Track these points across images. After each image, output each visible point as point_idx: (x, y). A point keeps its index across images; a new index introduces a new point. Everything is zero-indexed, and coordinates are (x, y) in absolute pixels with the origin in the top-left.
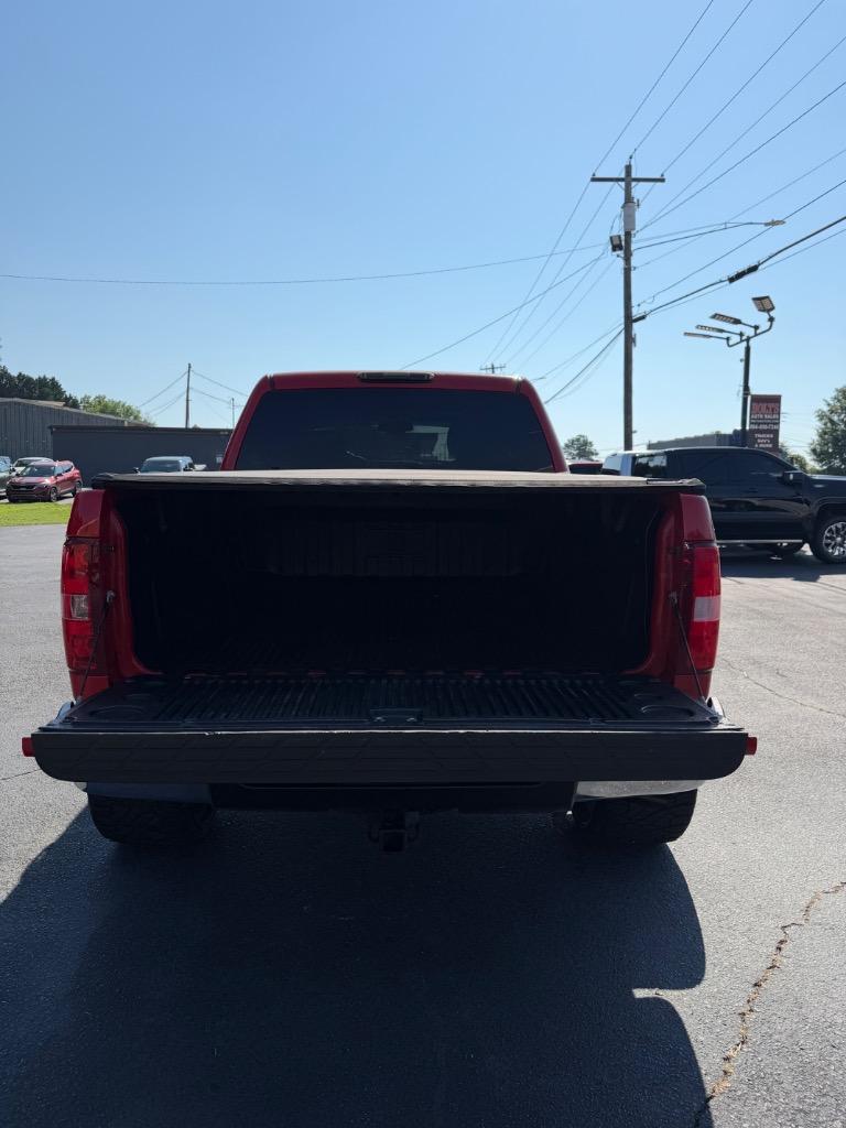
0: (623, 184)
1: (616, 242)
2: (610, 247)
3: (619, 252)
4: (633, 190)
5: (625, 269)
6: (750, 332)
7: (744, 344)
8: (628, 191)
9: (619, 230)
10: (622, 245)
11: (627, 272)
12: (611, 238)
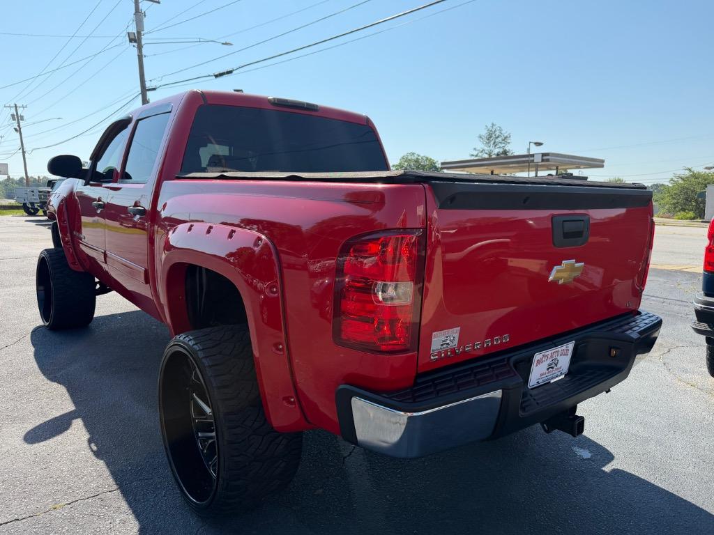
1: (132, 37)
2: (128, 39)
3: (136, 44)
4: (140, 5)
5: (139, 56)
8: (137, 4)
9: (133, 29)
10: (136, 39)
11: (140, 58)
12: (128, 33)
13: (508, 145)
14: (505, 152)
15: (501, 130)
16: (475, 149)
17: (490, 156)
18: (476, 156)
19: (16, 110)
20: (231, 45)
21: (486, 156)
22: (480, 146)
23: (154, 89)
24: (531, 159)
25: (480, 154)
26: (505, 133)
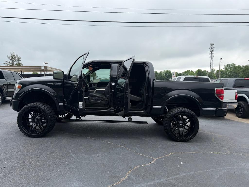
13: (20, 61)
14: (20, 64)
15: (17, 55)
16: (6, 61)
17: (13, 64)
21: (11, 64)
22: (8, 60)
24: (41, 68)
25: (9, 64)
26: (19, 56)
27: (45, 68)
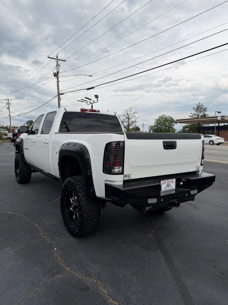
0: (56, 60)
1: (55, 74)
2: (53, 75)
3: (56, 77)
4: (59, 62)
5: (57, 81)
6: (93, 102)
7: (91, 104)
8: (57, 62)
9: (55, 71)
10: (56, 75)
11: (58, 82)
12: (54, 73)
13: (206, 112)
14: (205, 115)
15: (203, 106)
16: (191, 113)
17: (198, 116)
18: (192, 117)
19: (8, 101)
20: (92, 76)
21: (196, 116)
22: (194, 112)
23: (63, 94)
24: (217, 118)
25: (194, 116)
26: (205, 107)
27: (222, 118)
